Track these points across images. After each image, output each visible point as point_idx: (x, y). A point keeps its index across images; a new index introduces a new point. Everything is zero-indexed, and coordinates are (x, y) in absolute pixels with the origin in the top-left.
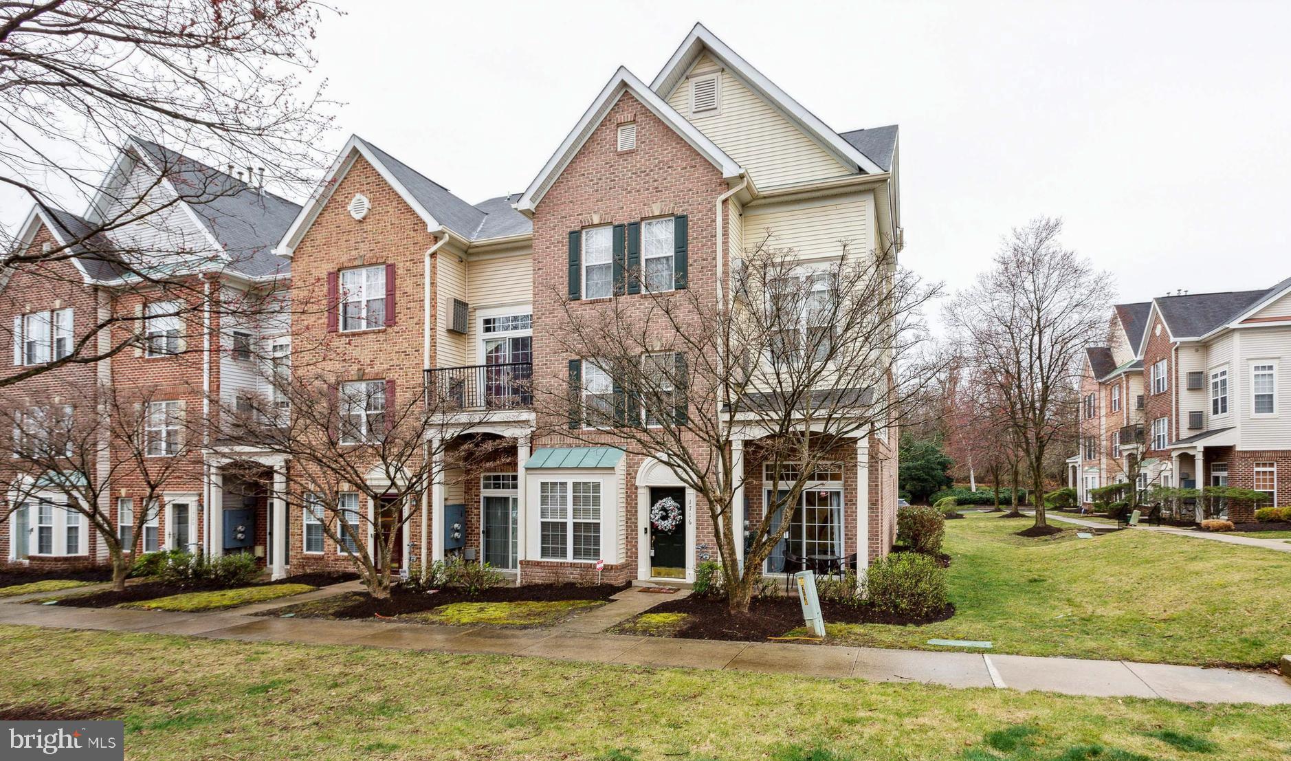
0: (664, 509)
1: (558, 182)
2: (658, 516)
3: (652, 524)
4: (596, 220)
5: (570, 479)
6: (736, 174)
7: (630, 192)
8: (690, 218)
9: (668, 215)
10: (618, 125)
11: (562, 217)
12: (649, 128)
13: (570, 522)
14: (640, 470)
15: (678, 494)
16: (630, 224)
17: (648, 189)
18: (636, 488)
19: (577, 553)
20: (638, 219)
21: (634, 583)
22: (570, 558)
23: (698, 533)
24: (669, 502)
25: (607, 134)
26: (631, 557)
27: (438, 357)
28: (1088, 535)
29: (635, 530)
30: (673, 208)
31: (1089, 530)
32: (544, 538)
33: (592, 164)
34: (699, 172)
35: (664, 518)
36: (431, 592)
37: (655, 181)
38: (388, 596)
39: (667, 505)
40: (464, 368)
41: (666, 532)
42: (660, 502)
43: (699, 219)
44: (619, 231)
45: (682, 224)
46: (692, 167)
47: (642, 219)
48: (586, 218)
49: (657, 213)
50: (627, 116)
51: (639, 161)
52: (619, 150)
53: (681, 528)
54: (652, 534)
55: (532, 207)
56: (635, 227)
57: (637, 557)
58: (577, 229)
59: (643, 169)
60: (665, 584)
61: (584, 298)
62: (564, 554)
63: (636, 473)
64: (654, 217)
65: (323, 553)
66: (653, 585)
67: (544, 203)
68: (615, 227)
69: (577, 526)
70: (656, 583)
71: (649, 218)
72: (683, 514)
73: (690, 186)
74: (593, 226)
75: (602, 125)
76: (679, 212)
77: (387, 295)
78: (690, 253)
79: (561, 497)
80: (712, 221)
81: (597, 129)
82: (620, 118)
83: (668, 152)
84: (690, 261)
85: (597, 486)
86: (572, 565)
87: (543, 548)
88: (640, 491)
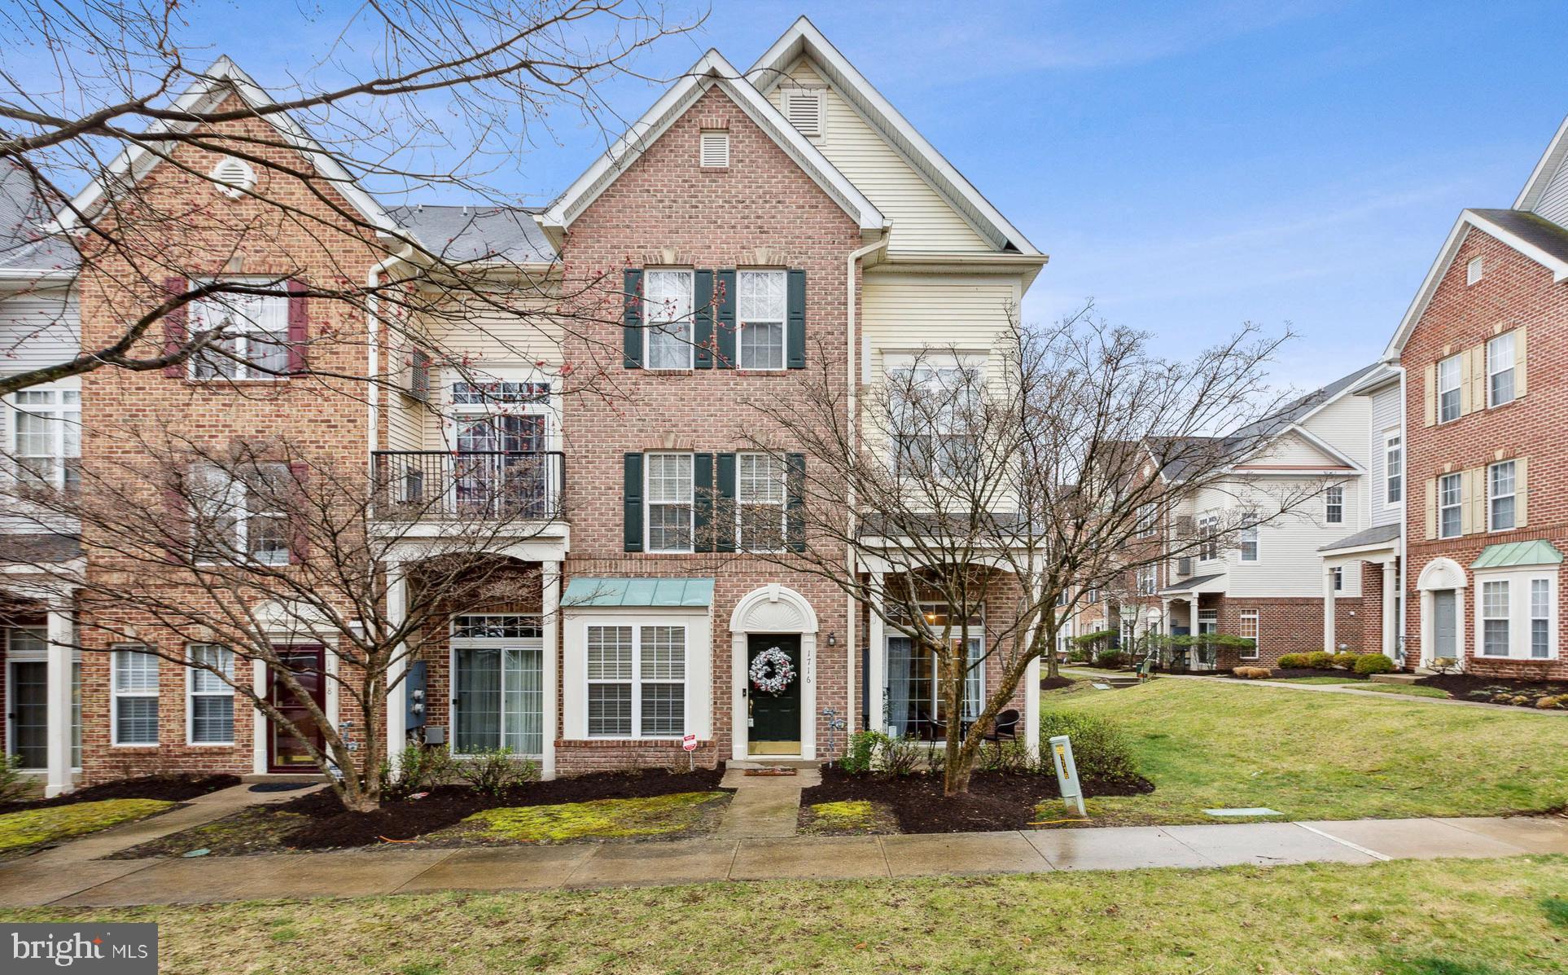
0: (770, 663)
1: (607, 195)
2: (761, 674)
3: (751, 683)
4: (669, 259)
5: (636, 624)
6: (879, 227)
7: (720, 227)
8: (809, 274)
9: (778, 267)
10: (702, 130)
11: (615, 247)
12: (749, 143)
13: (636, 683)
14: (736, 612)
15: (790, 643)
16: (722, 272)
17: (747, 227)
18: (730, 635)
19: (646, 726)
20: (734, 267)
21: (729, 764)
22: (636, 734)
23: (818, 693)
24: (777, 655)
25: (684, 139)
26: (721, 729)
27: (390, 433)
28: (1103, 686)
29: (728, 692)
30: (785, 257)
31: (1103, 681)
32: (593, 708)
33: (659, 177)
34: (822, 216)
35: (770, 675)
36: (418, 796)
37: (758, 217)
38: (378, 807)
39: (774, 659)
40: (420, 453)
41: (771, 694)
42: (763, 654)
43: (823, 279)
44: (704, 278)
45: (797, 281)
46: (812, 207)
47: (739, 267)
48: (653, 255)
49: (762, 261)
50: (716, 119)
51: (736, 186)
52: (702, 165)
53: (794, 688)
54: (751, 697)
55: (565, 224)
56: (728, 276)
57: (730, 729)
58: (637, 267)
59: (740, 197)
60: (775, 763)
61: (646, 366)
62: (626, 727)
63: (730, 614)
64: (756, 267)
65: (157, 745)
66: (757, 766)
67: (582, 221)
68: (698, 272)
69: (646, 689)
70: (761, 763)
71: (749, 267)
72: (797, 668)
73: (810, 232)
74: (663, 266)
75: (677, 125)
76: (794, 264)
77: (291, 327)
78: (809, 323)
79: (621, 647)
80: (841, 283)
81: (670, 130)
82: (706, 120)
83: (778, 180)
84: (809, 333)
85: (679, 633)
86: (641, 744)
87: (591, 723)
88: (735, 639)
